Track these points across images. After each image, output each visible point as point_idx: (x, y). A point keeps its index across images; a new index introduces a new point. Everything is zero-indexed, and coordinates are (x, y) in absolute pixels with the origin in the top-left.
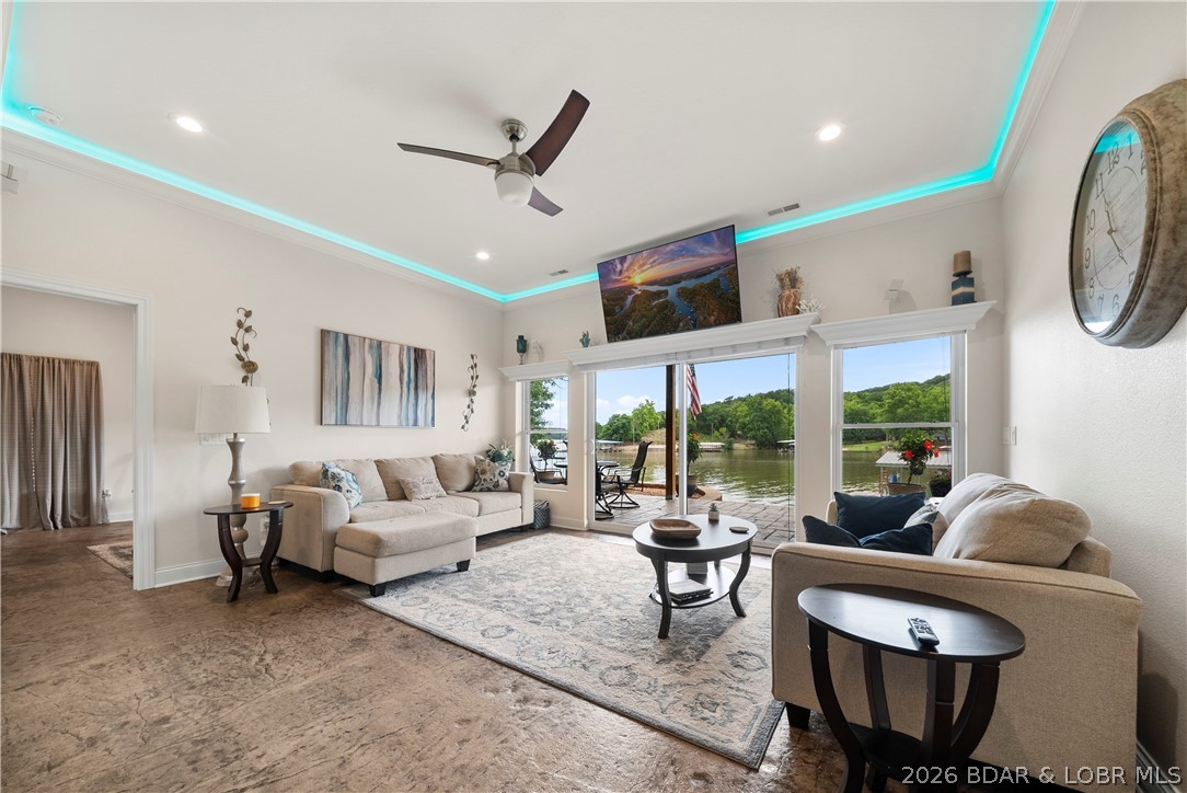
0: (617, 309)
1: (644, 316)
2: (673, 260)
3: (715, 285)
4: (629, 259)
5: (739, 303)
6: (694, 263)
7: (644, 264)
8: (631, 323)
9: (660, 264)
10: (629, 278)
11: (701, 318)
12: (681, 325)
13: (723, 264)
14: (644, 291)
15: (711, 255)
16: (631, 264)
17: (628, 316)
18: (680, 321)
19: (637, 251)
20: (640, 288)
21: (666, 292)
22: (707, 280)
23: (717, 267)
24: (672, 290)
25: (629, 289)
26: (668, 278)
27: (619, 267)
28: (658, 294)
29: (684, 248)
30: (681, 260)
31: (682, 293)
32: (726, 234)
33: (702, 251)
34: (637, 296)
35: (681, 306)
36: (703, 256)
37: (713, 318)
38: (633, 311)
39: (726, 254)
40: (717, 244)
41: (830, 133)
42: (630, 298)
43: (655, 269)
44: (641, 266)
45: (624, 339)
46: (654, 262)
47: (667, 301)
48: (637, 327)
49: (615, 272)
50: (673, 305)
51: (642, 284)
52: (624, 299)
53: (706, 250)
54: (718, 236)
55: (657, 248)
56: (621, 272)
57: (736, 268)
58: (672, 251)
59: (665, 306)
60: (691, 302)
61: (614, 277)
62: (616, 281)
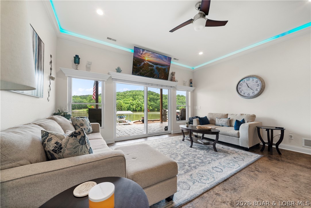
0: (138, 65)
1: (146, 70)
2: (157, 58)
3: (165, 69)
4: (145, 51)
5: (168, 76)
6: (161, 62)
7: (149, 55)
8: (141, 71)
9: (153, 57)
10: (144, 57)
11: (160, 76)
12: (155, 76)
13: (168, 65)
14: (147, 63)
15: (166, 62)
16: (145, 53)
17: (141, 68)
18: (155, 75)
19: (148, 51)
20: (146, 61)
21: (153, 66)
22: (163, 67)
23: (166, 65)
24: (155, 66)
25: (143, 60)
26: (155, 63)
27: (141, 52)
28: (151, 66)
29: (160, 57)
30: (159, 59)
31: (157, 68)
32: (170, 59)
33: (164, 60)
34: (145, 63)
36: (164, 61)
37: (162, 77)
38: (143, 67)
39: (169, 63)
40: (168, 60)
41: (201, 53)
42: (143, 63)
43: (151, 58)
44: (148, 55)
45: (138, 75)
46: (152, 56)
47: (153, 69)
48: (143, 72)
49: (140, 53)
51: (147, 61)
52: (141, 63)
53: (165, 60)
54: (168, 58)
55: (153, 52)
56: (142, 54)
57: (170, 68)
58: (157, 56)
59: (152, 70)
60: (159, 71)
61: (139, 54)
62: (139, 56)
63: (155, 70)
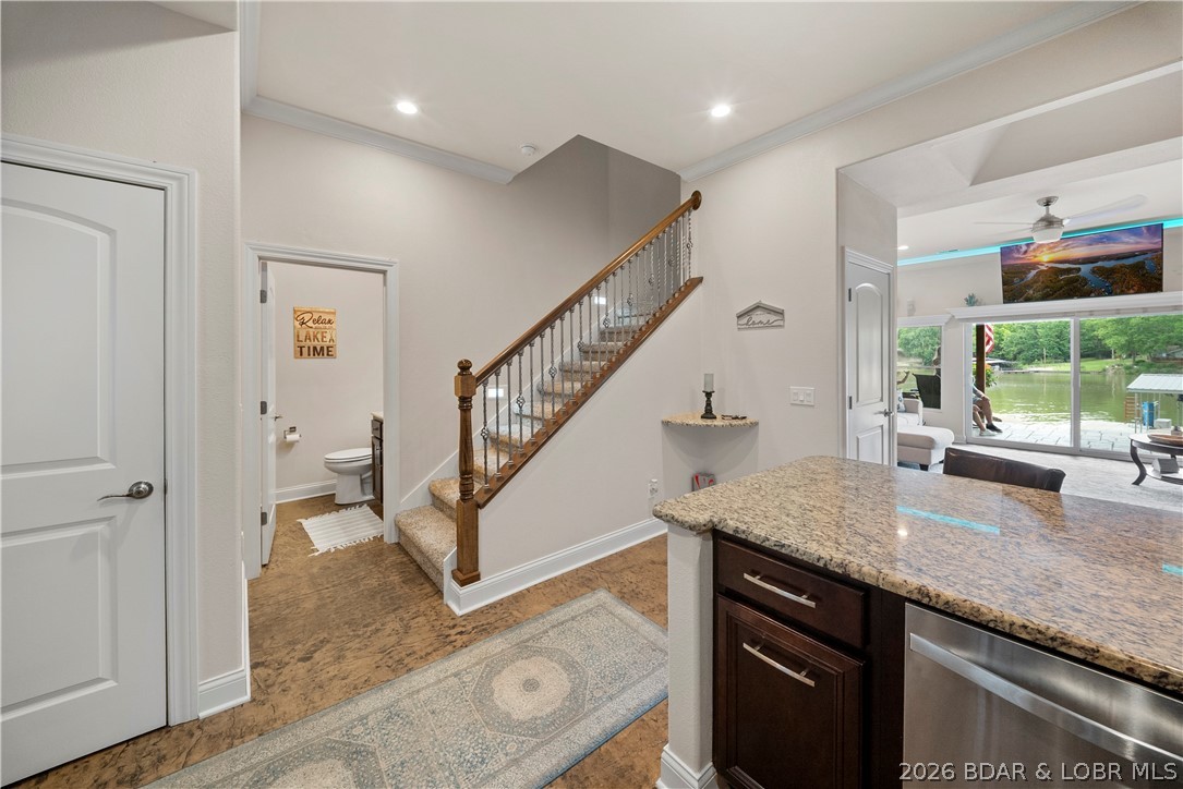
0: (1017, 280)
1: (1047, 287)
2: (1090, 245)
3: (1138, 265)
5: (1161, 279)
6: (1117, 248)
7: (1055, 248)
8: (1031, 292)
9: (1075, 247)
10: (1035, 257)
11: (1118, 289)
12: (1093, 292)
13: (1150, 250)
14: (1052, 268)
15: (1138, 243)
16: (1039, 248)
17: (1028, 286)
23: (1144, 252)
25: (1034, 266)
26: (1085, 259)
27: (1024, 249)
28: (1069, 271)
29: (1106, 237)
30: (1100, 246)
31: (1097, 269)
32: (1156, 229)
34: (1042, 271)
35: (1095, 280)
36: (1128, 243)
37: (1132, 289)
38: (1036, 282)
39: (1152, 243)
40: (1145, 235)
42: (1033, 272)
43: (1067, 251)
44: (1052, 249)
46: (1067, 246)
47: (1078, 275)
48: (1036, 293)
49: (1019, 253)
50: (1084, 279)
51: (1050, 262)
52: (1025, 273)
53: (1132, 239)
54: (1148, 230)
56: (1025, 252)
57: (1161, 254)
58: (1091, 238)
59: (1075, 280)
60: (1107, 278)
61: (1017, 256)
62: (1018, 258)
63: (1090, 277)
